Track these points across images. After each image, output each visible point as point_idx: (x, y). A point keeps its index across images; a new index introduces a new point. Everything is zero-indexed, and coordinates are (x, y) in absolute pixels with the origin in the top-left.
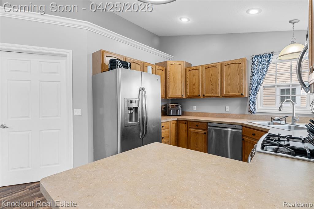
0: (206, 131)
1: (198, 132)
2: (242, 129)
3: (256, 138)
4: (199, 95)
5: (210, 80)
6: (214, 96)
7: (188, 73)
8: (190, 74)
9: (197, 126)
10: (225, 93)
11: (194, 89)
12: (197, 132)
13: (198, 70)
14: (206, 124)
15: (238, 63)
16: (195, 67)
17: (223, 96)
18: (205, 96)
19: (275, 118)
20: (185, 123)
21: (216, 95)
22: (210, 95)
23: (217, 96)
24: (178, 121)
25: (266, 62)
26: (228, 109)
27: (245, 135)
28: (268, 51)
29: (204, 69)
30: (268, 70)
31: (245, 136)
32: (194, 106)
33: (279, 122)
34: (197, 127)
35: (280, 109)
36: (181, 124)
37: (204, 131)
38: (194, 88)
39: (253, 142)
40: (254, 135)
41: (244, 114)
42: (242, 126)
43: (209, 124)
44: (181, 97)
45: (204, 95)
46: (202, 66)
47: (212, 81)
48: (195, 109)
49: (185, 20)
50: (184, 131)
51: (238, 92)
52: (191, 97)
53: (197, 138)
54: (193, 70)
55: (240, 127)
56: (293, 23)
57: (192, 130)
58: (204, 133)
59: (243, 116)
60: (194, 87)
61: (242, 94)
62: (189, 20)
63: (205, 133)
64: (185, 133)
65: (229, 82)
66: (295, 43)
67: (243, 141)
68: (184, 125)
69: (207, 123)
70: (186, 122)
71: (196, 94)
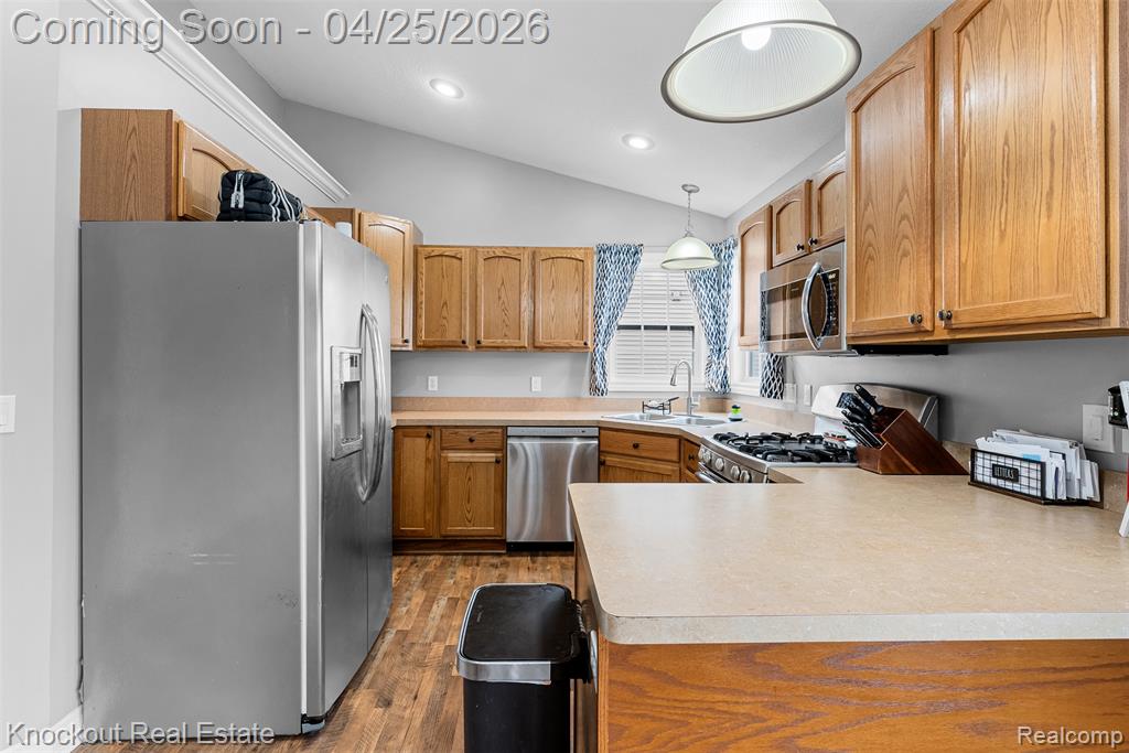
0: (500, 455)
1: (475, 460)
2: (598, 438)
3: (643, 455)
4: (464, 342)
5: (500, 298)
6: (512, 347)
7: (423, 264)
8: (430, 269)
9: (471, 440)
10: (541, 341)
11: (445, 321)
12: (471, 460)
13: (460, 259)
14: (500, 430)
15: (577, 259)
16: (449, 247)
17: (535, 347)
18: (483, 344)
19: (649, 404)
20: (429, 436)
21: (517, 343)
22: (499, 342)
23: (521, 347)
24: (400, 432)
25: (628, 266)
26: (537, 385)
27: (608, 449)
28: (634, 241)
29: (481, 260)
30: (633, 287)
31: (608, 453)
32: (430, 378)
33: (660, 412)
34: (469, 445)
35: (673, 384)
36: (407, 441)
37: (493, 455)
38: (445, 318)
39: (631, 464)
40: (636, 446)
41: (579, 399)
42: (600, 428)
43: (511, 431)
44: (401, 343)
45: (479, 342)
46: (474, 249)
47: (505, 300)
48: (432, 386)
49: (446, 91)
50: (423, 464)
51: (576, 338)
52: (434, 347)
53: (470, 479)
54: (441, 255)
55: (595, 432)
56: (690, 192)
57: (453, 456)
58: (494, 460)
59: (576, 402)
60: (445, 314)
61: (585, 344)
62: (460, 94)
63: (497, 462)
64: (426, 468)
65: (553, 308)
66: (692, 236)
67: (602, 468)
68: (421, 442)
69: (505, 428)
70: (429, 431)
71: (451, 336)
